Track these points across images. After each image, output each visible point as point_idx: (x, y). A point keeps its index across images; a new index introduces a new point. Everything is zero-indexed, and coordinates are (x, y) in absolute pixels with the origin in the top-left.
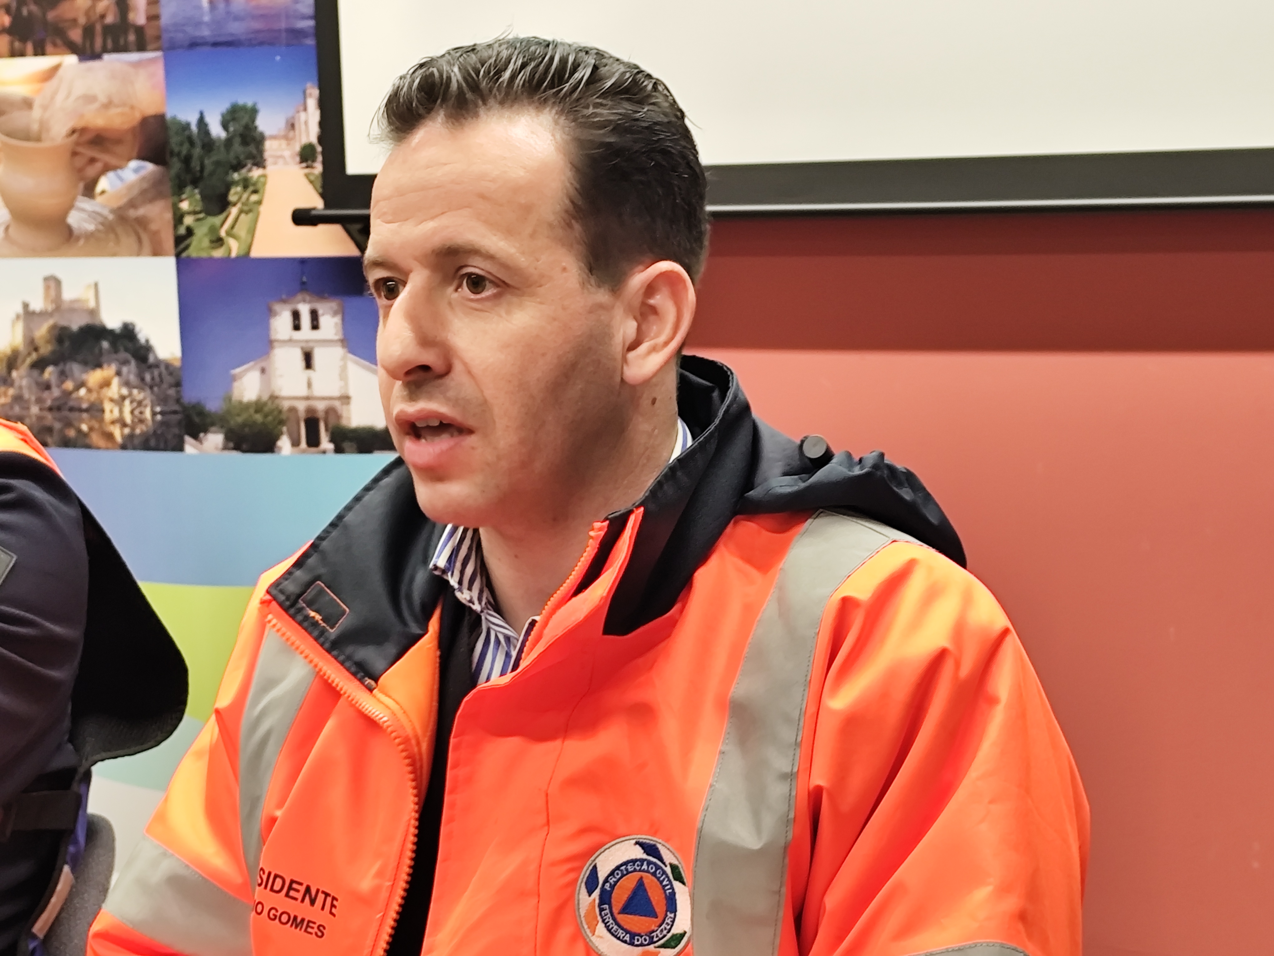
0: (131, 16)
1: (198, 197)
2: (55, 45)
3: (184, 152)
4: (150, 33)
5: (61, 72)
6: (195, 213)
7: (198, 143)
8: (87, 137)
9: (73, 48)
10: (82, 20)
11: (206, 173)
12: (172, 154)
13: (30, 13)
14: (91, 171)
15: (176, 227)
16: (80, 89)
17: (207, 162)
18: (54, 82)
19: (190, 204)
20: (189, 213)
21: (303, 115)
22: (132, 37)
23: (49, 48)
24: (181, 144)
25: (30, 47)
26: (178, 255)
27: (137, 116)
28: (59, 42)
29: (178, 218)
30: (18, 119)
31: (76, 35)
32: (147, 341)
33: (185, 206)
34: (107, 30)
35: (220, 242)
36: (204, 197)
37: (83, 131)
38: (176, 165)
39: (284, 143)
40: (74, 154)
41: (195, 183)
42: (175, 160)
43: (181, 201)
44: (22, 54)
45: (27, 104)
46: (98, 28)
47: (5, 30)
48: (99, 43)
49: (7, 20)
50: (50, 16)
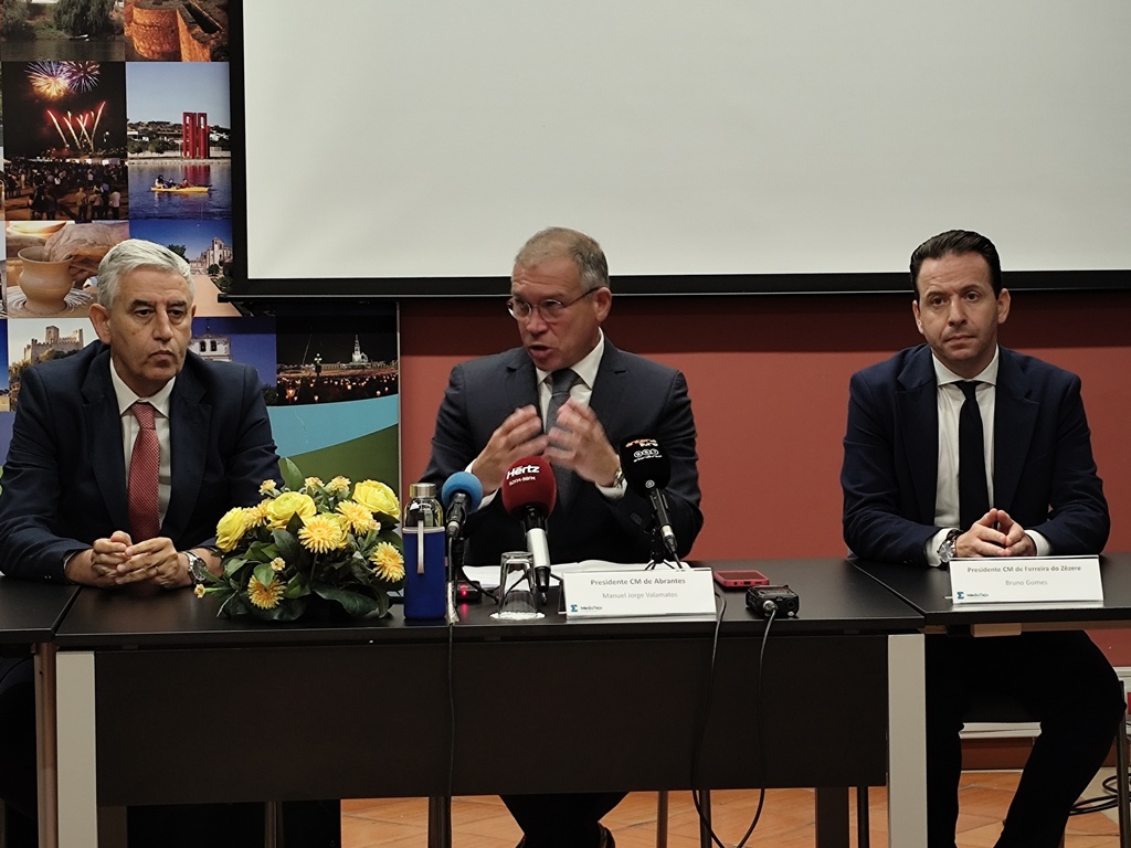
0: (110, 203)
2: (61, 215)
5: (63, 228)
8: (78, 260)
10: (80, 203)
13: (46, 198)
14: (80, 276)
16: (75, 236)
18: (60, 232)
21: (211, 252)
22: (110, 213)
23: (57, 216)
25: (45, 215)
30: (36, 250)
31: (75, 211)
34: (95, 209)
37: (77, 256)
39: (200, 265)
40: (70, 267)
44: (40, 219)
45: (42, 242)
46: (89, 207)
47: (28, 206)
48: (89, 215)
49: (30, 202)
50: (59, 201)
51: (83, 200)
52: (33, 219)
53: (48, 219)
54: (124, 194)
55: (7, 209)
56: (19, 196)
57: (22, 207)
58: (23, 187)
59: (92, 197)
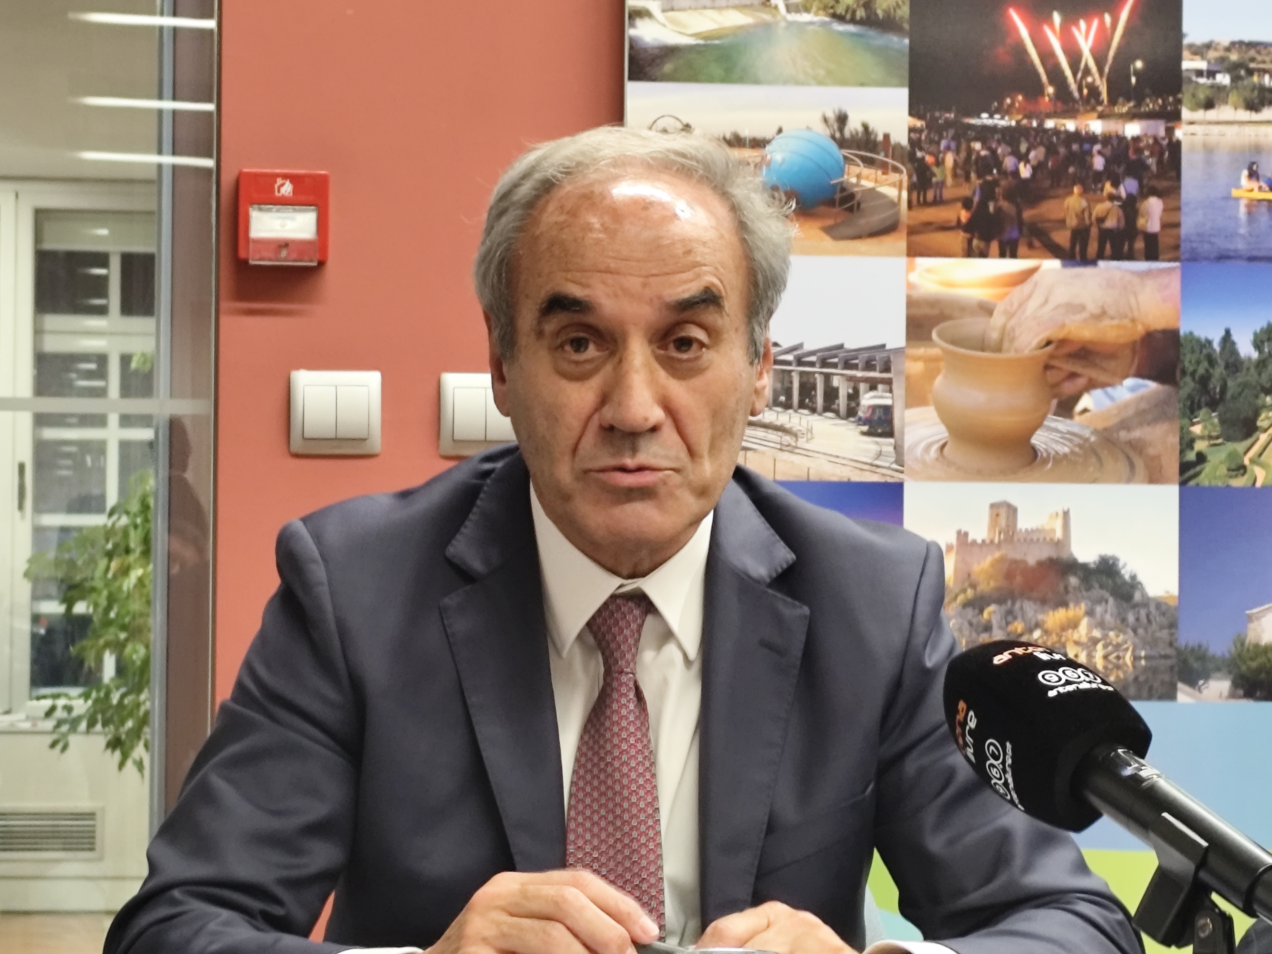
0: (1141, 222)
1: (1216, 421)
2: (1031, 246)
3: (1201, 371)
4: (1165, 241)
5: (1036, 276)
6: (1210, 437)
7: (1222, 363)
8: (1065, 349)
9: (1055, 251)
10: (1072, 222)
11: (1229, 395)
12: (1184, 373)
14: (1070, 387)
15: (1182, 452)
16: (1061, 297)
17: (1230, 383)
18: (1027, 287)
19: (1205, 428)
20: (1202, 438)
22: (1139, 245)
23: (1022, 249)
24: (1198, 363)
25: (995, 246)
26: (1183, 484)
27: (1140, 330)
28: (1037, 243)
29: (1187, 442)
30: (972, 326)
31: (1062, 238)
32: (1133, 577)
33: (1197, 429)
34: (1105, 235)
35: (1242, 471)
36: (1222, 422)
37: (1062, 342)
38: (1188, 385)
40: (1047, 367)
41: (1213, 405)
42: (1188, 379)
43: (1193, 424)
44: (983, 254)
45: (986, 309)
46: (1094, 231)
47: (959, 225)
48: (1093, 248)
49: (964, 216)
50: (1028, 214)
51: (1080, 215)
52: (969, 253)
53: (1002, 255)
54: (1172, 204)
55: (912, 231)
56: (938, 202)
57: (944, 228)
58: (949, 181)
59: (1100, 208)
